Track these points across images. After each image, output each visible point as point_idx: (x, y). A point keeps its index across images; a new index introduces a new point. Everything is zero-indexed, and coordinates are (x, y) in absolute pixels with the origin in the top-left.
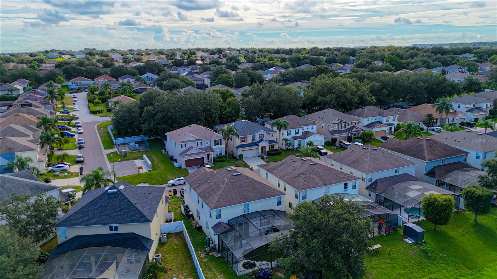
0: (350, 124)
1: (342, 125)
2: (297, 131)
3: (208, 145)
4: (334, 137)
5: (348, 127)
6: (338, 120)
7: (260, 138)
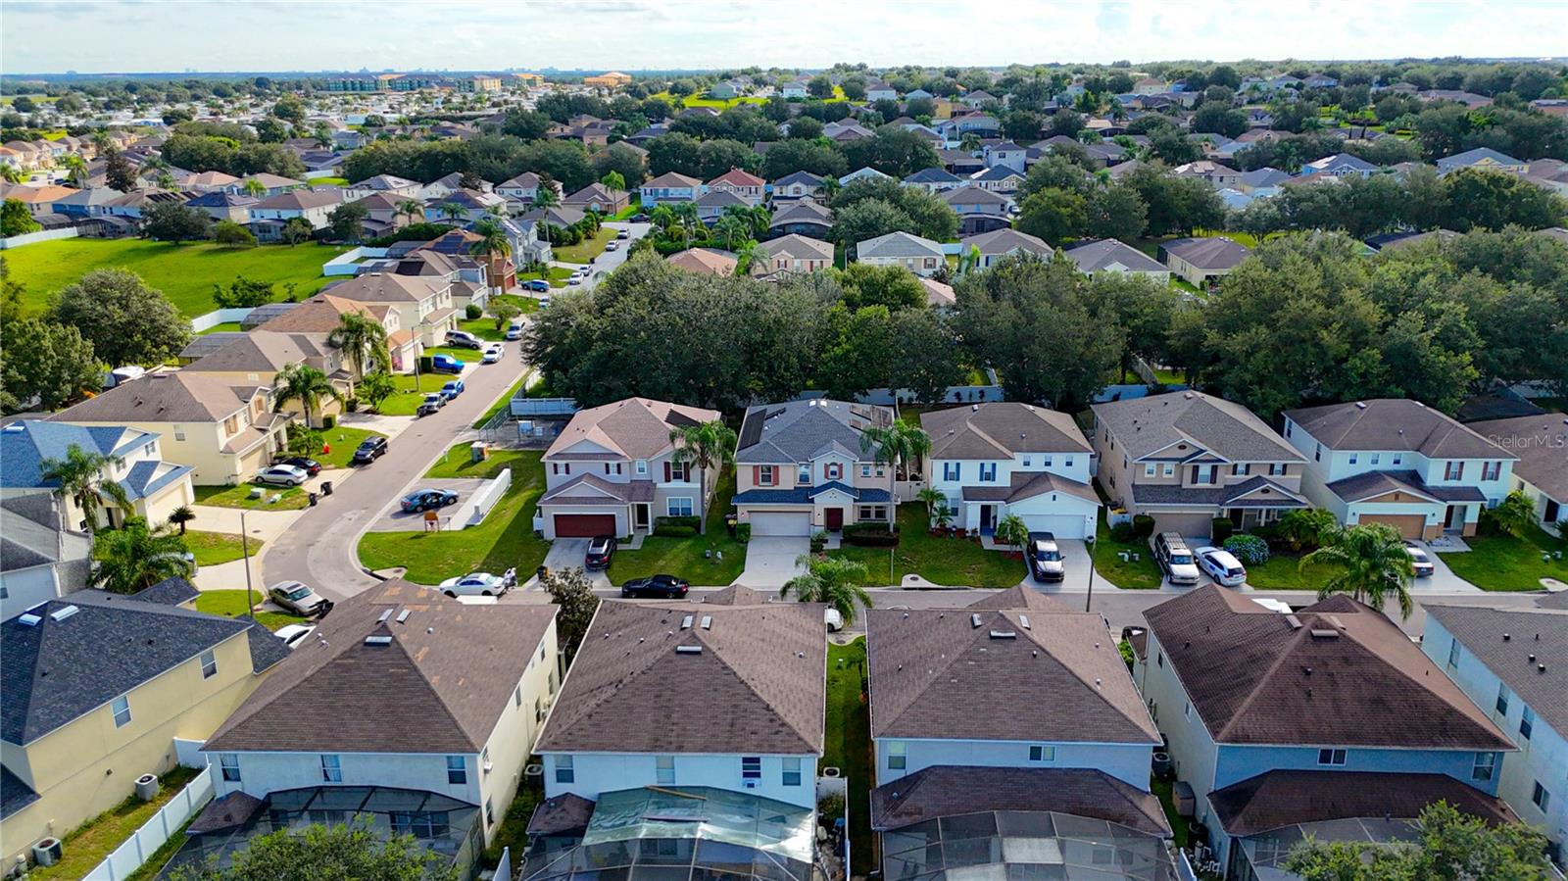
0: (1241, 468)
1: (1196, 469)
2: (988, 469)
3: (643, 476)
4: (1147, 513)
5: (1226, 478)
6: (1182, 447)
7: (826, 477)
